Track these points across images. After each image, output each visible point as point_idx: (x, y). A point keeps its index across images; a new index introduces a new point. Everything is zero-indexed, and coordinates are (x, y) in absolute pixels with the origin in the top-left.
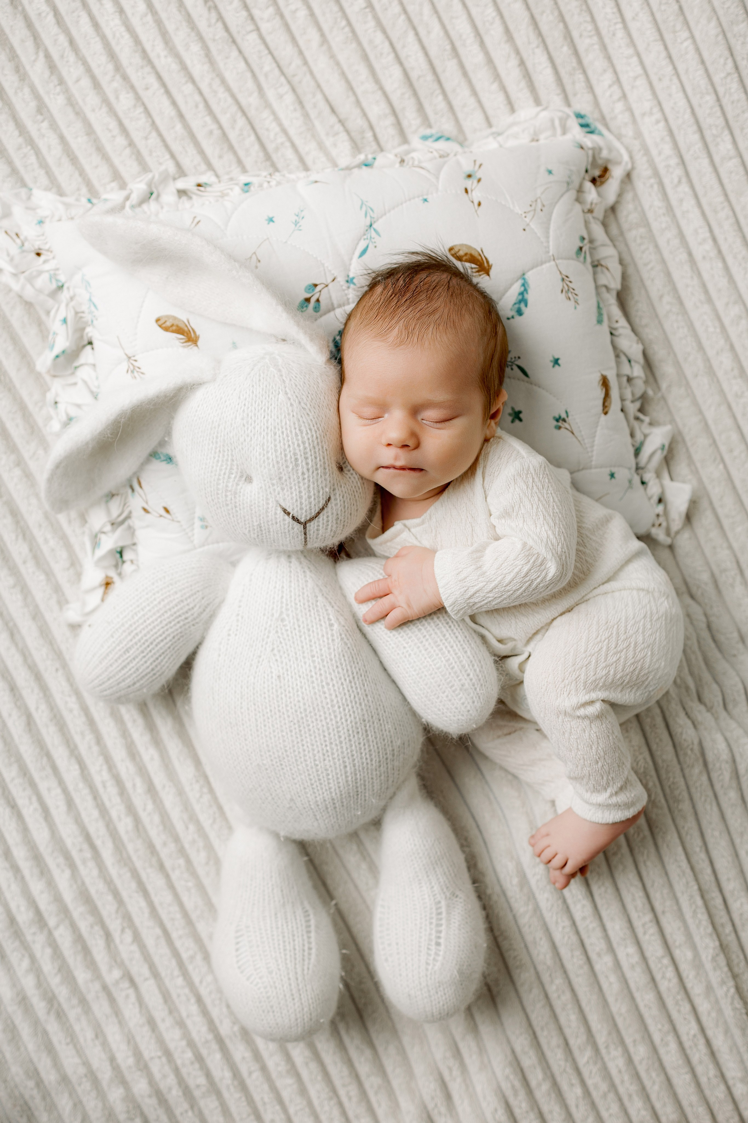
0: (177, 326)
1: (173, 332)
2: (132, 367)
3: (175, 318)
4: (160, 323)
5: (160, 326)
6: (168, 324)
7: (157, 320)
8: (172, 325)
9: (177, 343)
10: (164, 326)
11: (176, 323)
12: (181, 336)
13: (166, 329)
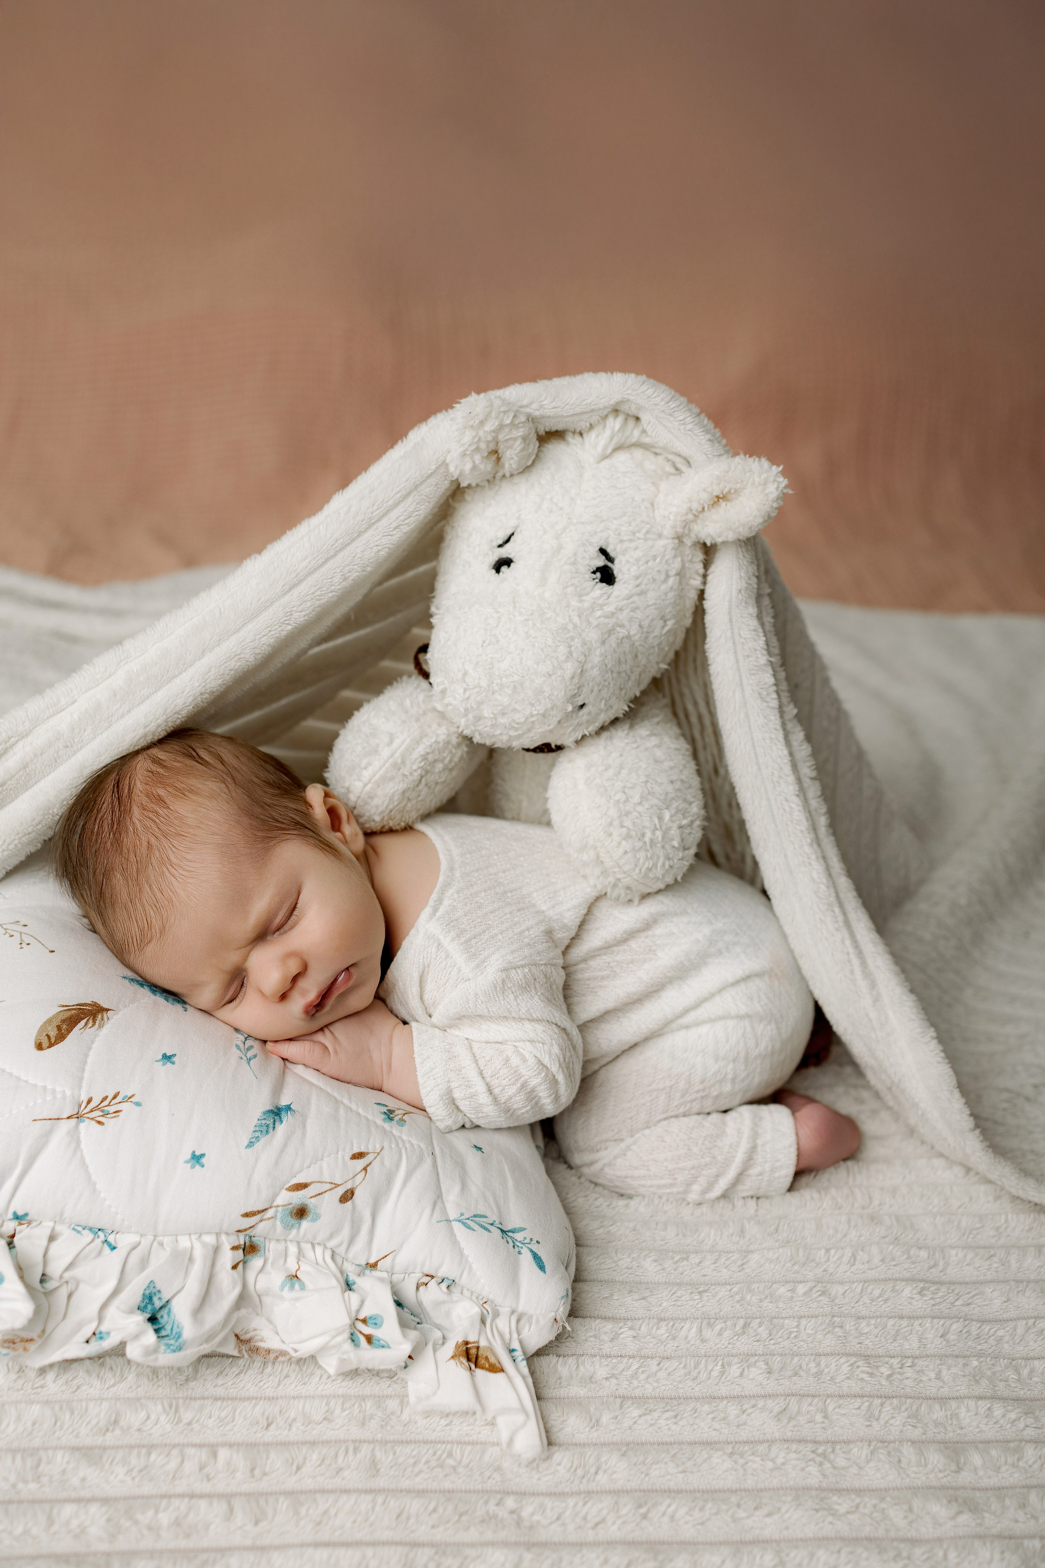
0: (63, 1021)
1: (69, 1031)
2: (98, 1113)
3: (49, 1021)
4: (45, 1043)
5: (51, 1045)
6: (53, 1033)
7: (39, 1047)
8: (59, 1028)
9: (90, 1031)
10: (53, 1040)
11: (57, 1022)
12: (83, 1022)
13: (61, 1037)
